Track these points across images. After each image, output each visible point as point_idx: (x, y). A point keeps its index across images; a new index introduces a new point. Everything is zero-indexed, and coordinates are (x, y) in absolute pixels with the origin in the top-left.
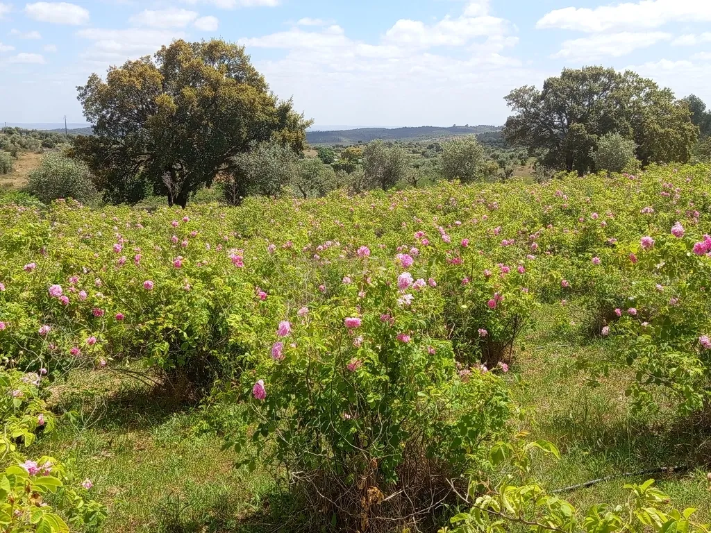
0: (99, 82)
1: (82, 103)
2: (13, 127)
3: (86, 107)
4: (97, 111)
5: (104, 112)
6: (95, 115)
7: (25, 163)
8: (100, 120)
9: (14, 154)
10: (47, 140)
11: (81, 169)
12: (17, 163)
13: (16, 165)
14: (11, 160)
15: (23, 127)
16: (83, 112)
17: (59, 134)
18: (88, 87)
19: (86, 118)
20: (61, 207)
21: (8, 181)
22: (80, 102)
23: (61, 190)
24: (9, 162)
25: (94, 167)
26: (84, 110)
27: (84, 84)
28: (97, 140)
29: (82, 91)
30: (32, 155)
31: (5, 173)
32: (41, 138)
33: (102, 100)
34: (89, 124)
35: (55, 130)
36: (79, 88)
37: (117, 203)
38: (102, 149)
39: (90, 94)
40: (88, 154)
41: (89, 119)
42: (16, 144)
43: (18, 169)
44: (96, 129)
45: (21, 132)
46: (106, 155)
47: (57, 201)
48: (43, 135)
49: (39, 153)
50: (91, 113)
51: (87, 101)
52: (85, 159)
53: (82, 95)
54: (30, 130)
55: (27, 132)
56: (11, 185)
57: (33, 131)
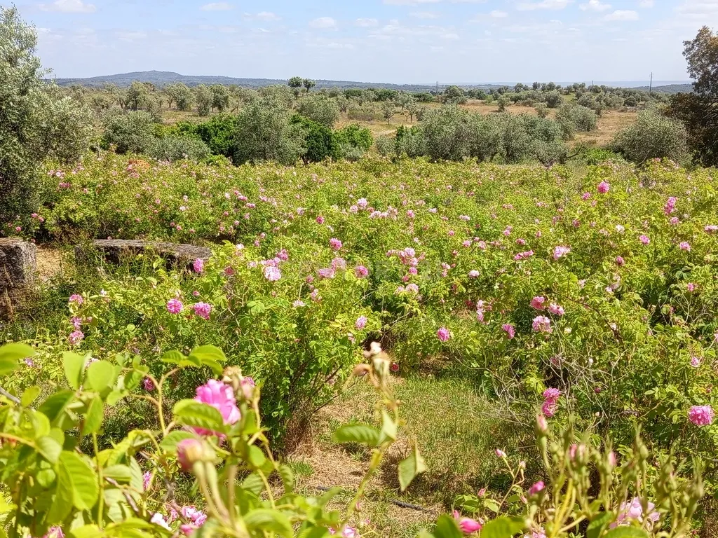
0: (709, 35)
1: (687, 59)
2: (599, 86)
3: (691, 62)
4: (702, 67)
5: (710, 68)
6: (699, 71)
7: (607, 121)
8: (703, 77)
9: (598, 113)
10: (631, 99)
11: (678, 128)
12: (600, 121)
13: (598, 124)
14: (595, 118)
15: (608, 86)
16: (688, 68)
17: (643, 92)
18: (696, 41)
19: (689, 74)
20: (656, 168)
21: (592, 138)
22: (685, 57)
23: (653, 150)
24: (593, 120)
25: (691, 126)
26: (689, 66)
27: (692, 38)
28: (698, 98)
29: (690, 46)
30: (615, 113)
31: (588, 130)
32: (624, 97)
33: (711, 54)
34: (693, 80)
35: (637, 88)
36: (687, 43)
37: (707, 165)
38: (701, 107)
39: (697, 48)
40: (686, 112)
41: (692, 76)
42: (602, 102)
43: (600, 127)
44: (697, 86)
45: (605, 90)
46: (705, 114)
47: (653, 161)
48: (627, 93)
49: (623, 111)
50: (695, 69)
51: (694, 56)
52: (684, 118)
53: (688, 50)
54: (614, 88)
55: (612, 90)
56: (594, 142)
57: (617, 89)
